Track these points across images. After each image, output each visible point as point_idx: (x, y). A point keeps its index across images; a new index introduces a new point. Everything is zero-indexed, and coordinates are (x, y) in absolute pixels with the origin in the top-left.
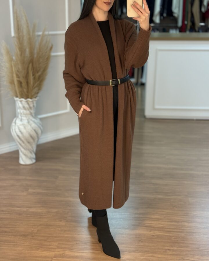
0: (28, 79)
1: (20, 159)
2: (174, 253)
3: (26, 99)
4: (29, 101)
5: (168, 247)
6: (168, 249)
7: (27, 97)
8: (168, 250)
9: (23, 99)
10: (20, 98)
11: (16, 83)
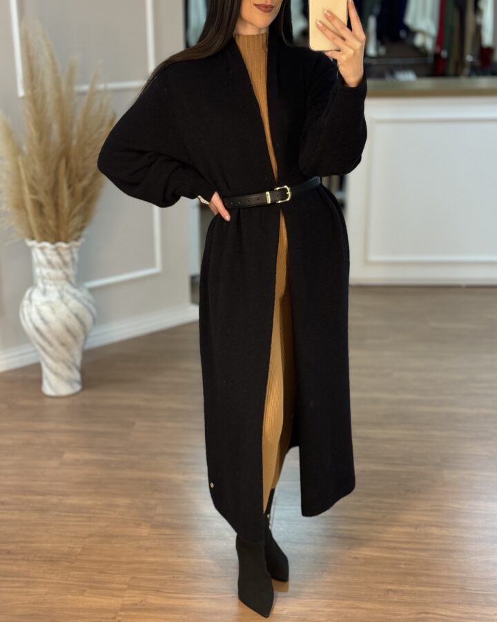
0: (57, 197)
1: (45, 383)
2: (407, 598)
3: (53, 243)
4: (61, 247)
5: (390, 583)
6: (391, 590)
7: (56, 239)
8: (390, 593)
9: (47, 244)
10: (39, 242)
11: (29, 205)
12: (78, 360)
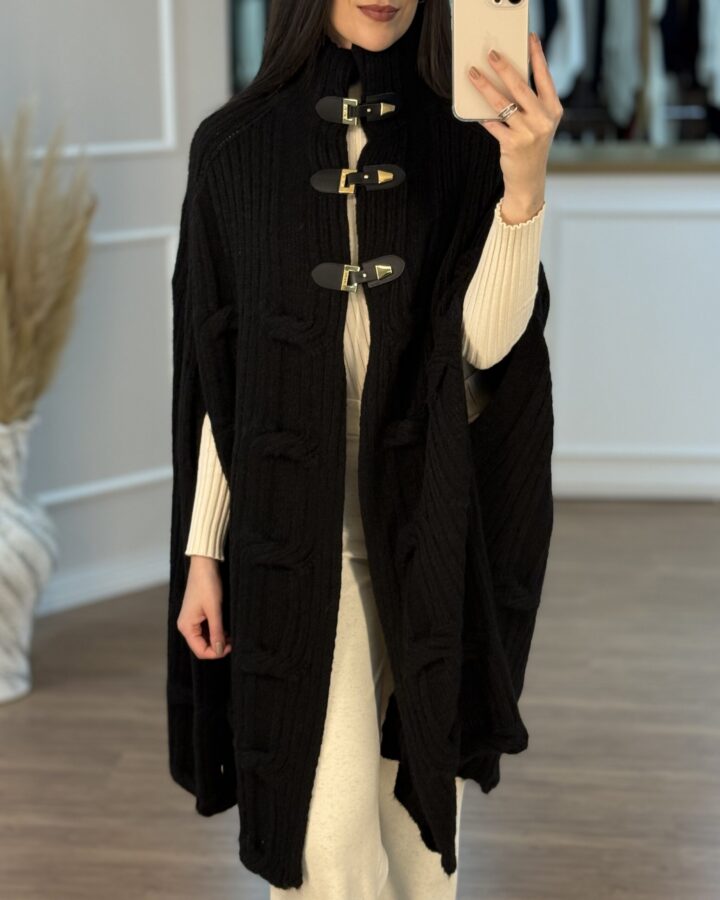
12: (24, 636)
